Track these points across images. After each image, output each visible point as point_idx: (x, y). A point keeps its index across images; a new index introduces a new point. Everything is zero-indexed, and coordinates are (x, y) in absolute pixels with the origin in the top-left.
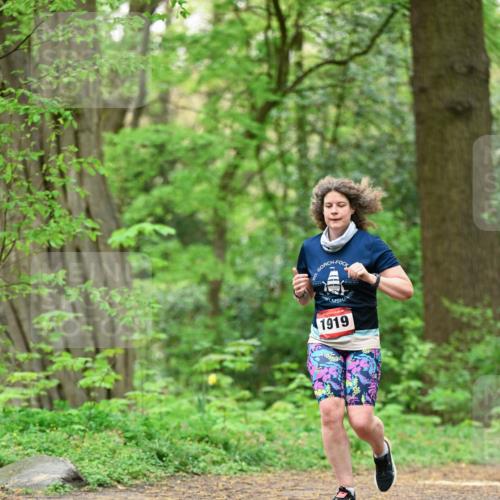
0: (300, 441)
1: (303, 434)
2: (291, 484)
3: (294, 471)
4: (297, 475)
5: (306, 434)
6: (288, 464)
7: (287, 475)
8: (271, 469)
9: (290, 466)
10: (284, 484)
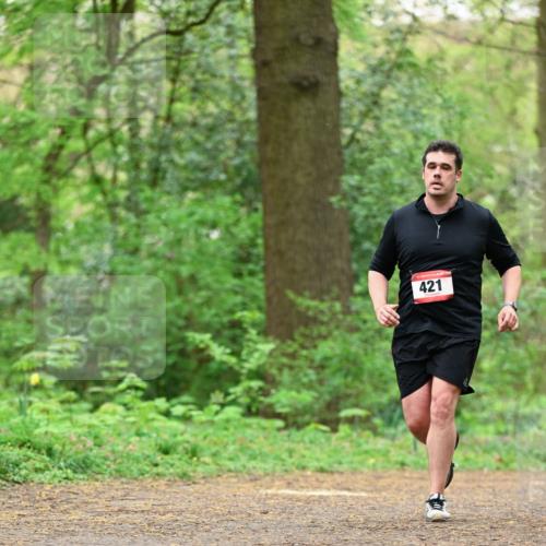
0: (131, 447)
1: (134, 439)
2: (120, 493)
3: (124, 480)
4: (127, 483)
5: (137, 438)
6: (117, 471)
7: (117, 484)
8: (99, 477)
9: (119, 474)
10: (113, 493)
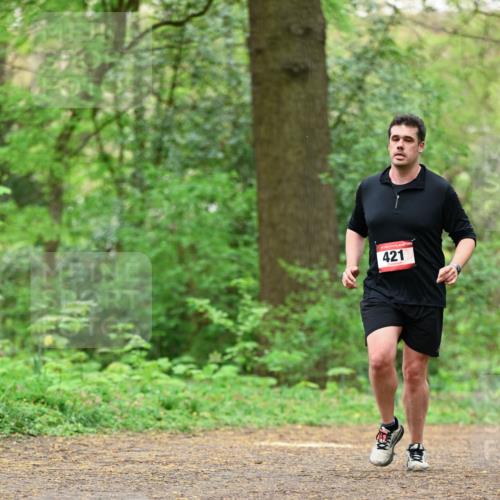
0: (136, 403)
1: (139, 396)
2: (127, 445)
3: (130, 433)
4: (133, 436)
5: (142, 395)
6: (124, 425)
7: (123, 437)
8: (107, 430)
9: (126, 427)
10: (120, 445)
